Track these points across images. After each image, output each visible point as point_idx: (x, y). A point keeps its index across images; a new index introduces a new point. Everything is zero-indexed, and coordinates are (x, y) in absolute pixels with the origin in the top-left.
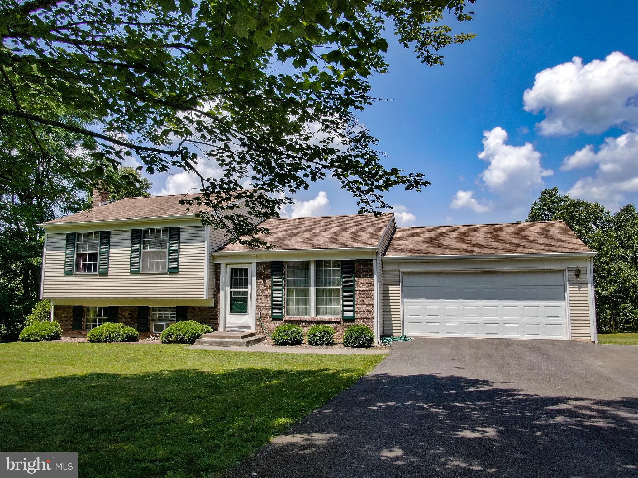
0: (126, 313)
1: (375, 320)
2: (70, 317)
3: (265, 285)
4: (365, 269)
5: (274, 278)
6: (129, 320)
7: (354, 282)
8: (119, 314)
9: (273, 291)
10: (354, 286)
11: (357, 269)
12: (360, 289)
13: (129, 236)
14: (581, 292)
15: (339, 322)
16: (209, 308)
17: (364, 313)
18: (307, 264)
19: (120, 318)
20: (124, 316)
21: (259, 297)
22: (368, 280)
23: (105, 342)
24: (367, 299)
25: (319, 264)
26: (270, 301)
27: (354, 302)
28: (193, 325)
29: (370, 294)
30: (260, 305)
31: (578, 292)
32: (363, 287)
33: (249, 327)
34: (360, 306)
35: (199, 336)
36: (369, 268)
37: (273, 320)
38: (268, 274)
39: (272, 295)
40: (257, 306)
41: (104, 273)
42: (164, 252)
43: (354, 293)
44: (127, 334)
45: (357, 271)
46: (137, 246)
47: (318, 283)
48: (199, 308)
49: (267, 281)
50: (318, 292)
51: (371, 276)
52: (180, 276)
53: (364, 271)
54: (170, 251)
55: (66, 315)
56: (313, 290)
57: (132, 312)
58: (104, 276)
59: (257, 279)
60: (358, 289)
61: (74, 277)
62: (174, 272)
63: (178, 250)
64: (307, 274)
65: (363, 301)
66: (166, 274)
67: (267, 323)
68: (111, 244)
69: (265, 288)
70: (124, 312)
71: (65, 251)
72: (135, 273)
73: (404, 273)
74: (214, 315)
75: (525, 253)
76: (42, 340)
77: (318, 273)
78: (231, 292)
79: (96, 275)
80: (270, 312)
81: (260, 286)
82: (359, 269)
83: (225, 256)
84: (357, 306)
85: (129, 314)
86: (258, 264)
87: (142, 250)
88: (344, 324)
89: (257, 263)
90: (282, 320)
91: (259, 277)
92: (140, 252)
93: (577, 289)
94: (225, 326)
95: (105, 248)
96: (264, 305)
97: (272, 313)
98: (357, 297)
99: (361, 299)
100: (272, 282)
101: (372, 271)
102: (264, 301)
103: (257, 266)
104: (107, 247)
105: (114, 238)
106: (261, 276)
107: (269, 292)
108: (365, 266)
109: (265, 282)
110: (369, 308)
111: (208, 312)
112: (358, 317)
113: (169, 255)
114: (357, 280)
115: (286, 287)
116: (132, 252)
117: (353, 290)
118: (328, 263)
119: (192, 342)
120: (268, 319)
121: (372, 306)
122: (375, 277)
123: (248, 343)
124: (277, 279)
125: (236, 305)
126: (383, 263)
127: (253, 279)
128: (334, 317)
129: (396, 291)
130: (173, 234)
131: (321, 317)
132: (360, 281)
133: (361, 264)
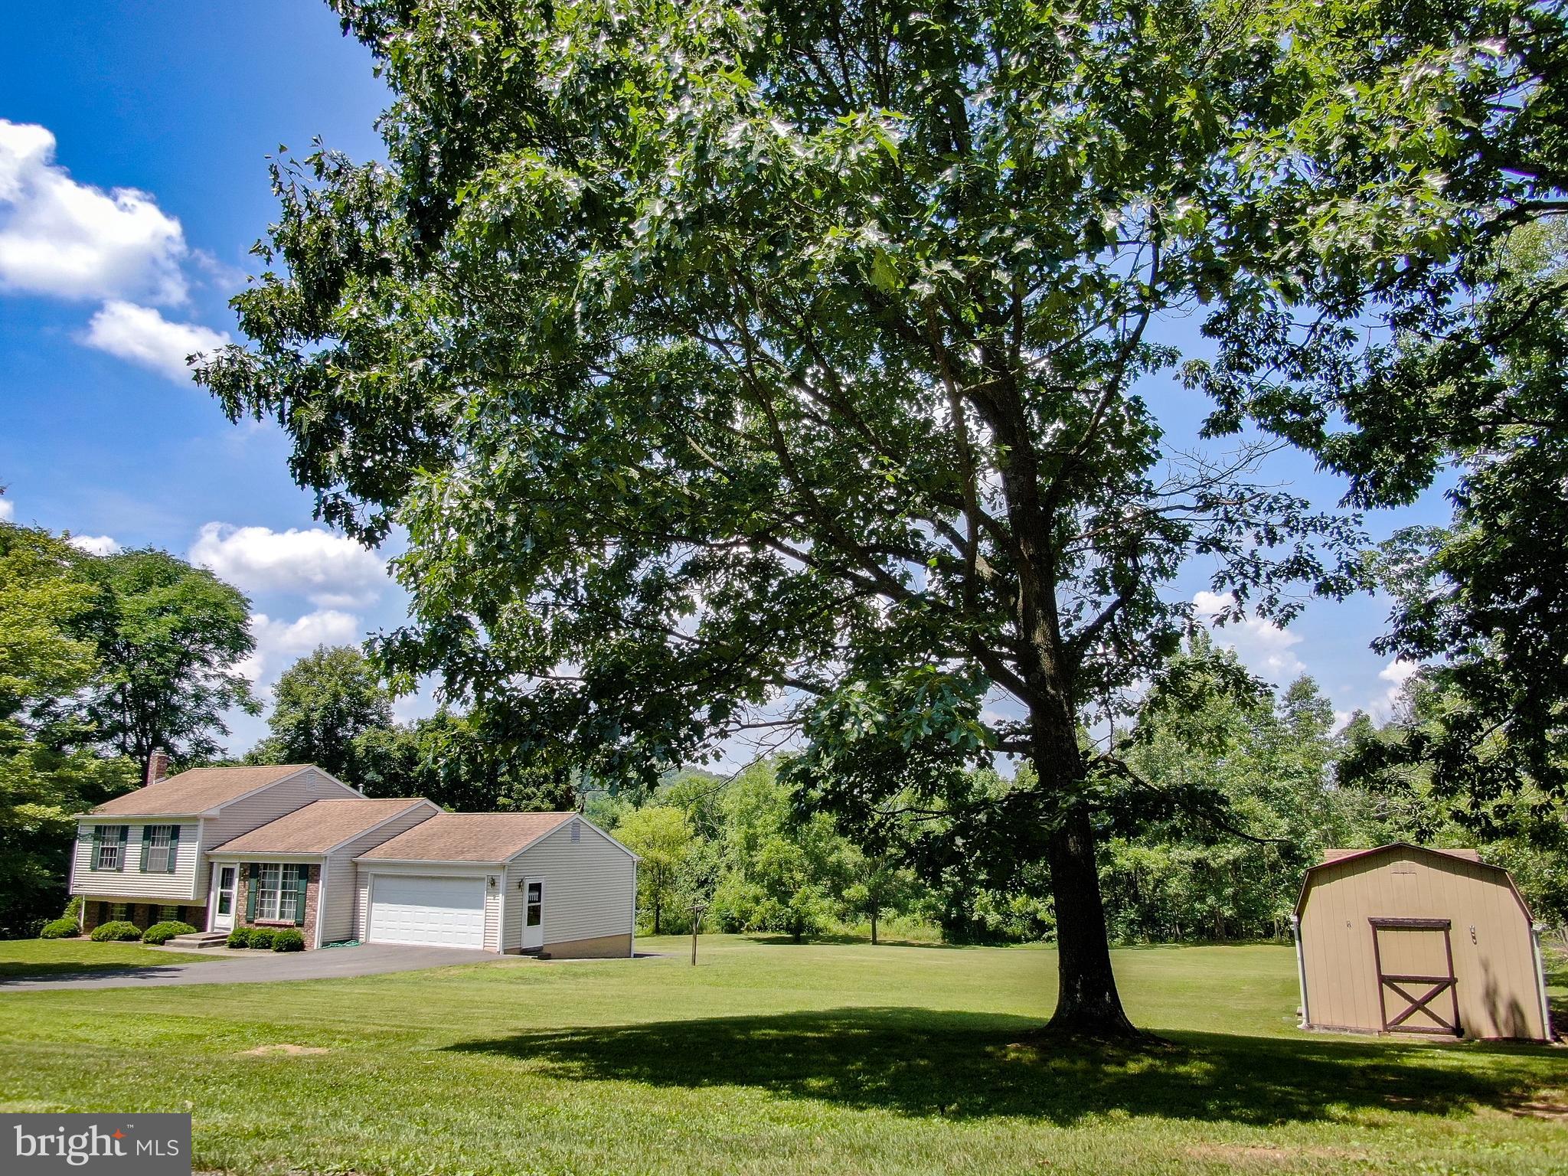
0: (140, 912)
1: (317, 925)
3: (244, 887)
4: (316, 874)
5: (251, 880)
6: (142, 919)
7: (306, 886)
8: (135, 912)
9: (249, 892)
10: (305, 891)
11: (309, 873)
12: (310, 894)
13: (141, 832)
15: (293, 926)
16: (201, 909)
17: (311, 917)
18: (277, 866)
19: (133, 916)
20: (137, 914)
21: (239, 898)
22: (316, 885)
24: (314, 905)
25: (286, 866)
26: (246, 903)
27: (305, 906)
28: (177, 925)
29: (314, 899)
30: (239, 907)
31: (493, 901)
32: (312, 892)
34: (309, 910)
35: (172, 937)
38: (247, 876)
39: (247, 897)
40: (237, 908)
41: (120, 870)
42: (166, 851)
43: (305, 898)
44: (128, 934)
45: (309, 876)
46: (146, 843)
47: (284, 886)
48: (195, 908)
49: (246, 882)
50: (284, 895)
51: (317, 881)
52: (176, 875)
53: (314, 875)
54: (170, 849)
55: (94, 911)
56: (279, 893)
58: (120, 872)
59: (239, 880)
60: (308, 894)
61: (99, 873)
62: (171, 871)
63: (176, 849)
64: (276, 876)
65: (311, 907)
66: (164, 872)
67: (243, 926)
68: (127, 840)
69: (244, 889)
70: (139, 910)
71: (93, 845)
72: (143, 871)
73: (376, 876)
74: (205, 915)
75: (459, 860)
77: (285, 876)
78: (221, 893)
79: (115, 871)
80: (245, 914)
81: (241, 887)
82: (311, 873)
83: (218, 856)
84: (306, 911)
85: (143, 912)
86: (241, 865)
87: (150, 848)
89: (240, 863)
91: (241, 878)
92: (148, 849)
93: (493, 898)
94: (213, 928)
96: (242, 907)
97: (247, 916)
98: (307, 902)
99: (309, 904)
100: (249, 883)
101: (320, 876)
102: (242, 902)
103: (241, 867)
104: (124, 842)
105: (131, 832)
106: (244, 877)
107: (246, 894)
108: (316, 871)
109: (244, 883)
110: (314, 913)
111: (200, 913)
112: (306, 921)
113: (169, 853)
114: (308, 884)
115: (261, 890)
116: (143, 848)
117: (305, 894)
118: (291, 867)
119: (162, 944)
120: (244, 921)
121: (316, 911)
122: (321, 882)
123: (201, 946)
124: (254, 881)
125: (224, 906)
126: (356, 864)
127: (236, 880)
128: (291, 921)
129: (364, 894)
130: (175, 832)
131: (283, 921)
132: (310, 886)
133: (313, 868)
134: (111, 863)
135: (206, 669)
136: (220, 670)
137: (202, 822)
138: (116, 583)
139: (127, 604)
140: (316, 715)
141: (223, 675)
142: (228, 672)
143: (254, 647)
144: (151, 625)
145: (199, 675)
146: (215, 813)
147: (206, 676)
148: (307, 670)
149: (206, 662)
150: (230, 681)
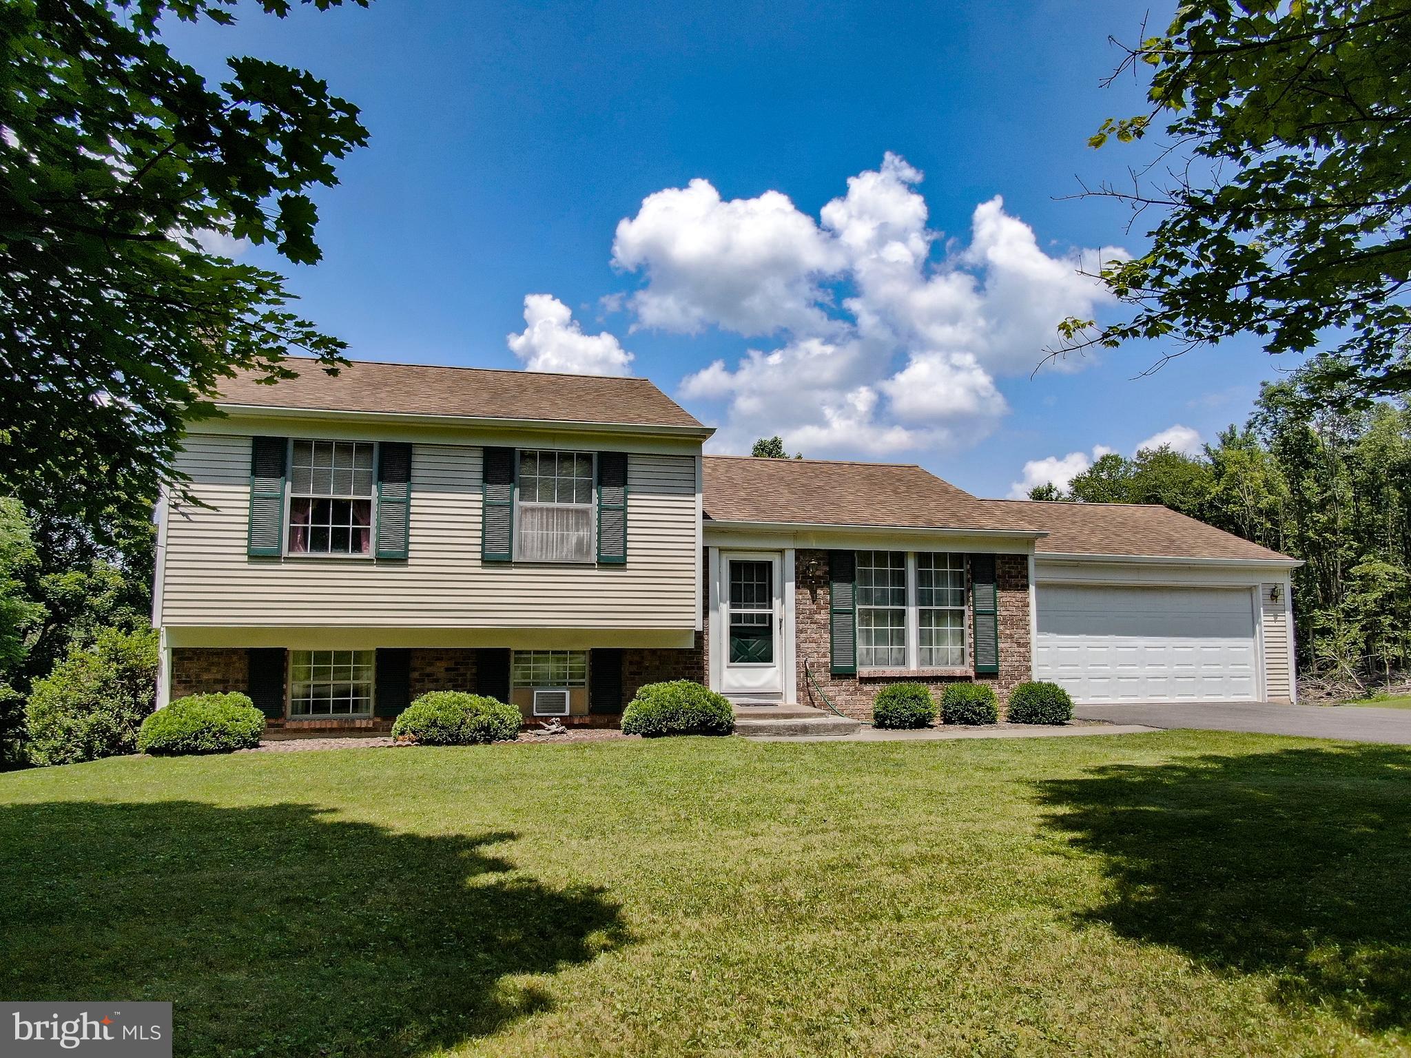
1: (1033, 673)
2: (237, 681)
3: (813, 602)
4: (1014, 572)
5: (835, 586)
7: (995, 598)
8: (415, 670)
9: (833, 613)
10: (995, 607)
11: (999, 572)
12: (1004, 613)
13: (474, 462)
14: (1277, 624)
15: (968, 678)
16: (681, 651)
17: (1014, 659)
18: (899, 558)
19: (417, 681)
20: (428, 675)
21: (801, 626)
22: (1019, 595)
23: (474, 741)
24: (1018, 633)
25: (923, 559)
26: (827, 636)
27: (996, 638)
29: (1023, 623)
30: (802, 645)
31: (1273, 624)
32: (1011, 608)
33: (778, 695)
34: (1006, 645)
36: (1020, 572)
37: (834, 677)
38: (820, 577)
39: (831, 624)
40: (798, 646)
41: (396, 559)
42: (585, 513)
43: (996, 621)
45: (999, 577)
46: (499, 492)
47: (923, 599)
48: (653, 652)
49: (819, 591)
50: (924, 617)
51: (1025, 587)
52: (628, 573)
53: (1011, 577)
54: (602, 509)
55: (219, 676)
56: (912, 612)
57: (456, 664)
58: (394, 566)
59: (797, 587)
60: (1002, 612)
61: (284, 566)
62: (614, 562)
63: (623, 510)
64: (901, 579)
65: (1011, 636)
66: (590, 566)
67: (819, 685)
68: (413, 480)
69: (815, 607)
70: (431, 664)
71: (248, 489)
72: (495, 560)
74: (693, 668)
76: (240, 748)
77: (923, 578)
78: (732, 616)
79: (368, 562)
80: (828, 660)
81: (804, 601)
82: (1003, 572)
84: (1000, 645)
85: (447, 670)
86: (800, 553)
87: (518, 504)
88: (979, 682)
89: (797, 551)
90: (854, 676)
91: (801, 582)
92: (511, 506)
93: (1272, 619)
95: (395, 489)
96: (814, 645)
97: (832, 662)
98: (1001, 628)
99: (1008, 632)
100: (831, 594)
101: (1027, 577)
102: (814, 635)
103: (797, 559)
104: (404, 486)
105: (423, 464)
106: (803, 580)
107: (823, 616)
108: (1013, 568)
109: (813, 593)
110: (1022, 650)
111: (677, 663)
112: (1003, 667)
113: (599, 520)
114: (999, 594)
115: (859, 607)
116: (486, 506)
117: (994, 614)
118: (940, 558)
120: (821, 676)
121: (1026, 645)
122: (1032, 588)
124: (844, 589)
125: (743, 645)
127: (788, 588)
130: (615, 468)
132: (1004, 597)
133: (1007, 563)
137: (701, 452)
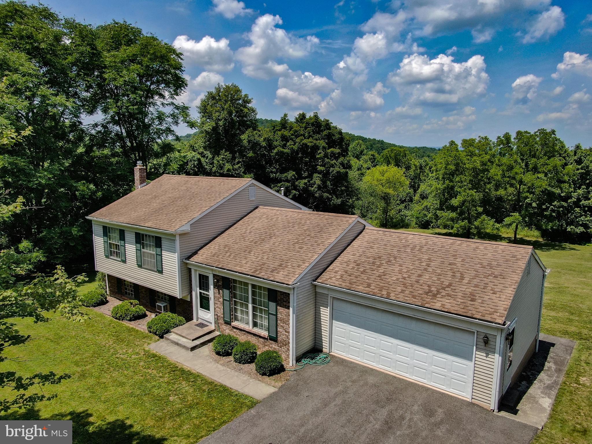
1: (291, 345)
2: (116, 284)
3: (219, 294)
5: (224, 290)
6: (145, 296)
7: (277, 309)
8: (140, 290)
9: (224, 300)
10: (277, 313)
11: (279, 298)
12: (280, 316)
13: (134, 236)
14: (488, 359)
15: (267, 339)
16: (187, 301)
17: (284, 337)
18: (246, 284)
19: (140, 293)
20: (142, 292)
21: (216, 301)
22: (286, 310)
24: (286, 326)
25: (254, 287)
26: (222, 307)
27: (277, 325)
28: (171, 317)
29: (287, 322)
30: (217, 309)
31: (485, 358)
32: (283, 315)
33: (211, 323)
34: (281, 330)
36: (287, 300)
37: (225, 322)
38: (220, 286)
39: (223, 303)
40: (215, 309)
41: (124, 261)
43: (277, 318)
44: (134, 315)
45: (279, 300)
46: (139, 246)
47: (254, 302)
50: (254, 309)
51: (288, 308)
53: (284, 301)
54: (156, 254)
55: (113, 282)
56: (250, 306)
58: (124, 263)
59: (214, 287)
60: (279, 316)
61: (110, 260)
62: (160, 271)
63: (161, 255)
64: (246, 291)
65: (283, 327)
66: (156, 271)
67: (221, 324)
68: (125, 240)
69: (219, 296)
70: (142, 289)
71: (103, 239)
72: (140, 266)
73: (334, 299)
74: (190, 308)
75: (439, 307)
77: (254, 293)
78: (200, 293)
79: (120, 261)
80: (223, 316)
81: (216, 293)
82: (281, 298)
83: (194, 265)
84: (278, 329)
85: (145, 291)
88: (270, 341)
89: (213, 274)
90: (230, 324)
92: (141, 250)
93: (485, 355)
94: (198, 318)
95: (123, 242)
96: (219, 309)
97: (224, 318)
98: (279, 322)
99: (281, 324)
100: (223, 292)
101: (289, 303)
102: (219, 306)
103: (214, 277)
105: (127, 236)
106: (216, 286)
107: (221, 300)
108: (284, 298)
109: (219, 291)
110: (287, 334)
112: (279, 339)
113: (156, 257)
114: (278, 307)
115: (234, 299)
116: (137, 249)
117: (276, 315)
118: (260, 288)
119: (162, 337)
120: (221, 321)
121: (289, 332)
122: (291, 309)
124: (227, 292)
125: (205, 304)
126: (315, 286)
127: (212, 287)
128: (264, 333)
129: (325, 313)
130: (158, 242)
131: (256, 330)
132: (281, 309)
133: (282, 295)
134: (118, 254)
135: (162, 100)
136: (170, 100)
137: (178, 238)
138: (99, 45)
139: (108, 57)
140: (221, 123)
141: (173, 104)
142: (174, 101)
143: (186, 85)
144: (125, 72)
145: (159, 103)
146: (187, 228)
147: (163, 104)
148: (213, 98)
149: (162, 96)
150: (177, 108)
